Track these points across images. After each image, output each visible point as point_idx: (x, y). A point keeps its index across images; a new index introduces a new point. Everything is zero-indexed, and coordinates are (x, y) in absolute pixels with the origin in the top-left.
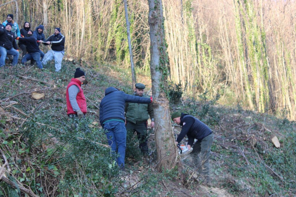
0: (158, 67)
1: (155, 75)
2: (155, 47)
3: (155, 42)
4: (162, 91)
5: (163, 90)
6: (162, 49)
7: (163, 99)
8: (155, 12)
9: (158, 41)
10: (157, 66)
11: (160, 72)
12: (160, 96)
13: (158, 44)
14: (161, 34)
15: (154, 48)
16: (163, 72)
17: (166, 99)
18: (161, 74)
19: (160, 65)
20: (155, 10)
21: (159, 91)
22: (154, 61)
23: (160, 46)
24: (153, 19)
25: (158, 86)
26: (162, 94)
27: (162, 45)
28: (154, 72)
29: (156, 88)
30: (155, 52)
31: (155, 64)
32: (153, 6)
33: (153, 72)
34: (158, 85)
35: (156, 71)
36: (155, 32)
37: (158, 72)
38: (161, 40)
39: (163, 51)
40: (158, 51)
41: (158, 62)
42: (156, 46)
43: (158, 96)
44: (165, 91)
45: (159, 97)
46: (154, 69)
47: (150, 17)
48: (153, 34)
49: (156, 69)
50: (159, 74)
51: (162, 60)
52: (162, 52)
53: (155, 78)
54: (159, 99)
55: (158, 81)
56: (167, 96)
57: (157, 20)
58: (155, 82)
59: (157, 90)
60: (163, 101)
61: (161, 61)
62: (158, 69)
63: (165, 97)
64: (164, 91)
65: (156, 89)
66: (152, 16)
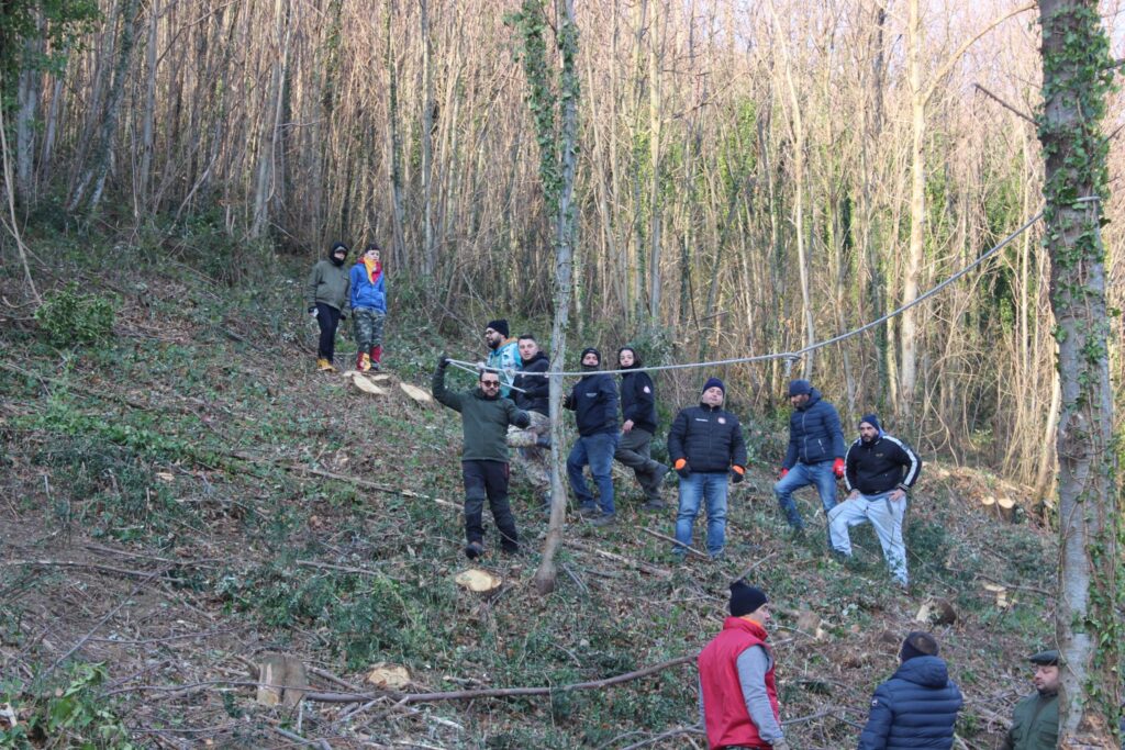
0: (1081, 617)
1: (1069, 647)
2: (1074, 543)
3: (1074, 524)
4: (1091, 710)
5: (1096, 703)
6: (1101, 552)
7: (1096, 739)
8: (1080, 417)
9: (1088, 521)
10: (1078, 613)
11: (1090, 638)
12: (1084, 728)
13: (1084, 533)
14: (1099, 496)
15: (1070, 546)
16: (1099, 636)
17: (1110, 737)
18: (1093, 645)
19: (1088, 610)
20: (1080, 409)
21: (1080, 708)
22: (1070, 595)
23: (1093, 541)
24: (1070, 442)
25: (1079, 690)
26: (1091, 720)
27: (1102, 538)
28: (1068, 635)
29: (1073, 695)
30: (1075, 563)
31: (1072, 607)
32: (1076, 393)
33: (1062, 633)
34: (1081, 683)
35: (1074, 633)
36: (1078, 489)
37: (1080, 637)
38: (1099, 519)
39: (1104, 560)
40: (1084, 558)
41: (1083, 598)
42: (1080, 539)
43: (1075, 726)
44: (1107, 710)
45: (1079, 730)
46: (1066, 623)
47: (1063, 432)
48: (1070, 495)
49: (1075, 624)
50: (1086, 644)
51: (1097, 592)
52: (1099, 565)
53: (1070, 658)
54: (1081, 737)
55: (1081, 669)
56: (1112, 727)
57: (1085, 445)
58: (1069, 671)
59: (1075, 705)
60: (1094, 744)
61: (1093, 596)
62: (1083, 627)
63: (1103, 731)
64: (1100, 709)
65: (1069, 698)
66: (1068, 430)
